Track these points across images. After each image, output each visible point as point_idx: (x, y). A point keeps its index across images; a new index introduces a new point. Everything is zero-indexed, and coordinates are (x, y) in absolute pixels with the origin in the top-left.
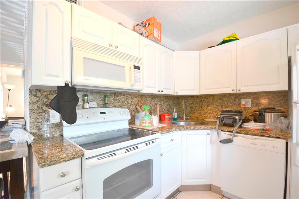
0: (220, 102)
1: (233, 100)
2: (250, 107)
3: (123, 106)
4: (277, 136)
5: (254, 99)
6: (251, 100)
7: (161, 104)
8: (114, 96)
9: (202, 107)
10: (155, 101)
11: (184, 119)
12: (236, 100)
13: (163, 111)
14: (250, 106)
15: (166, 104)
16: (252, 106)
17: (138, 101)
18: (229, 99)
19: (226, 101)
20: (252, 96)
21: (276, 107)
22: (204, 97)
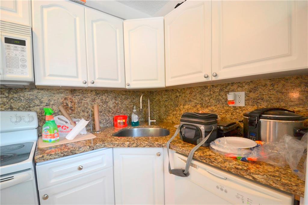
0: (200, 98)
1: (217, 94)
2: (244, 105)
3: (30, 107)
4: (271, 183)
5: (251, 92)
6: (245, 94)
7: (117, 102)
8: (8, 93)
9: (177, 106)
10: (104, 97)
11: (149, 124)
12: (222, 93)
13: (122, 112)
14: (242, 104)
15: (126, 102)
16: (246, 105)
17: (66, 99)
18: (212, 93)
19: (208, 96)
20: (246, 87)
21: (290, 106)
22: (180, 91)
